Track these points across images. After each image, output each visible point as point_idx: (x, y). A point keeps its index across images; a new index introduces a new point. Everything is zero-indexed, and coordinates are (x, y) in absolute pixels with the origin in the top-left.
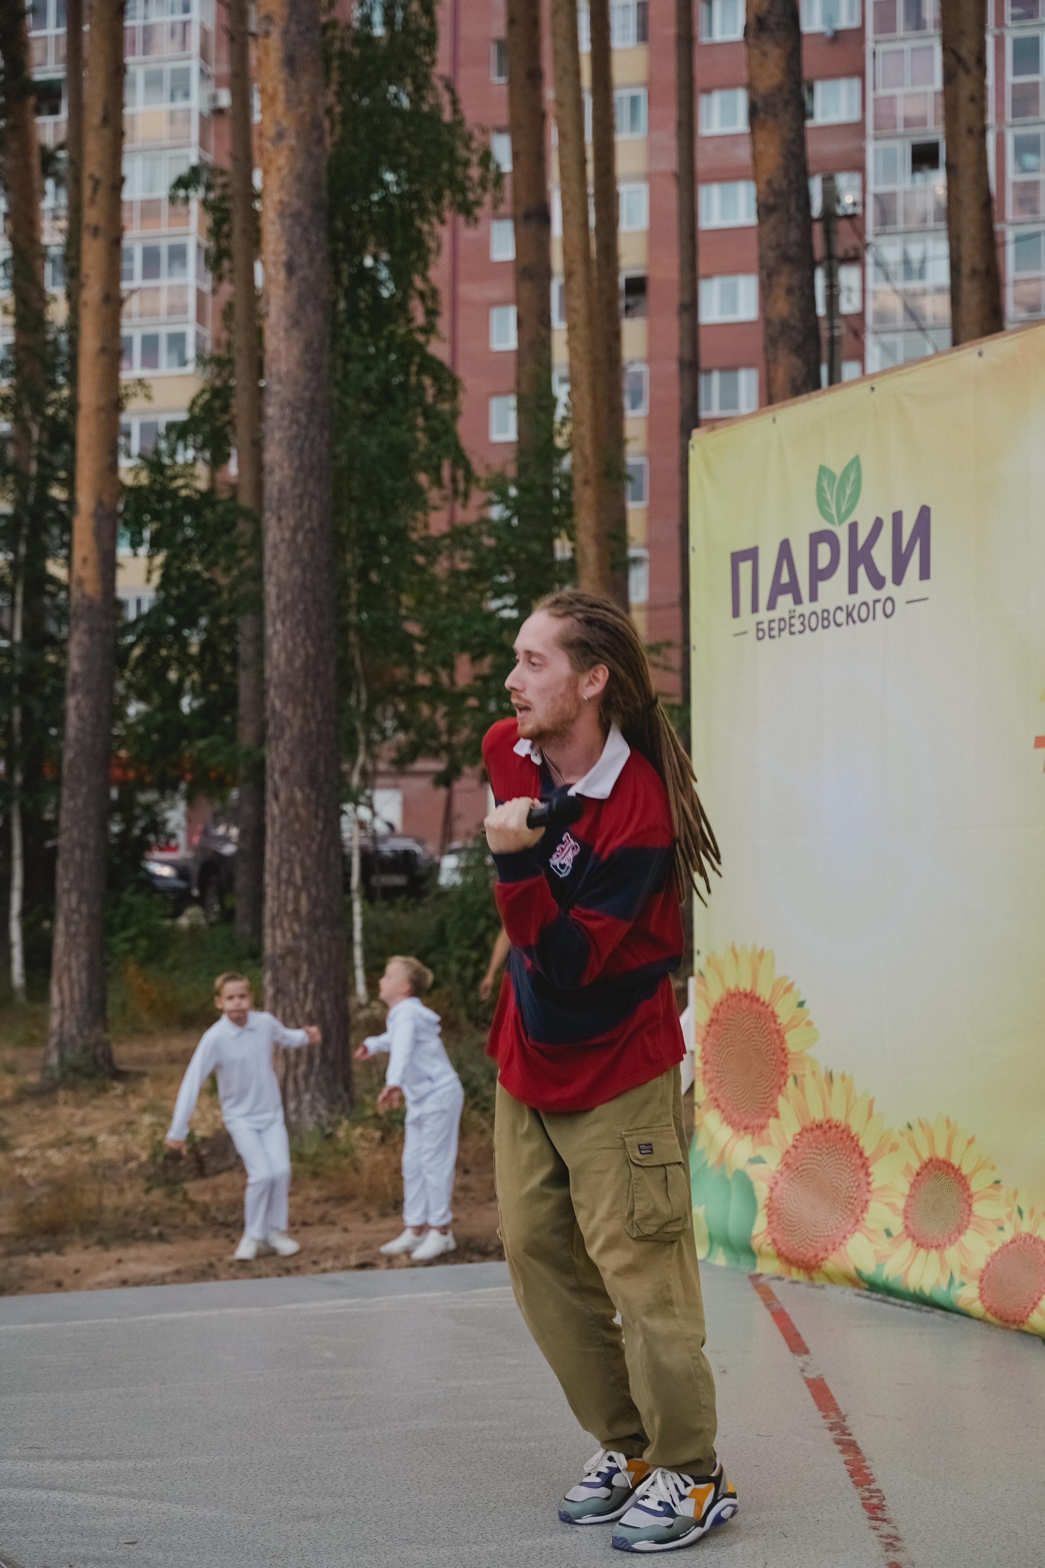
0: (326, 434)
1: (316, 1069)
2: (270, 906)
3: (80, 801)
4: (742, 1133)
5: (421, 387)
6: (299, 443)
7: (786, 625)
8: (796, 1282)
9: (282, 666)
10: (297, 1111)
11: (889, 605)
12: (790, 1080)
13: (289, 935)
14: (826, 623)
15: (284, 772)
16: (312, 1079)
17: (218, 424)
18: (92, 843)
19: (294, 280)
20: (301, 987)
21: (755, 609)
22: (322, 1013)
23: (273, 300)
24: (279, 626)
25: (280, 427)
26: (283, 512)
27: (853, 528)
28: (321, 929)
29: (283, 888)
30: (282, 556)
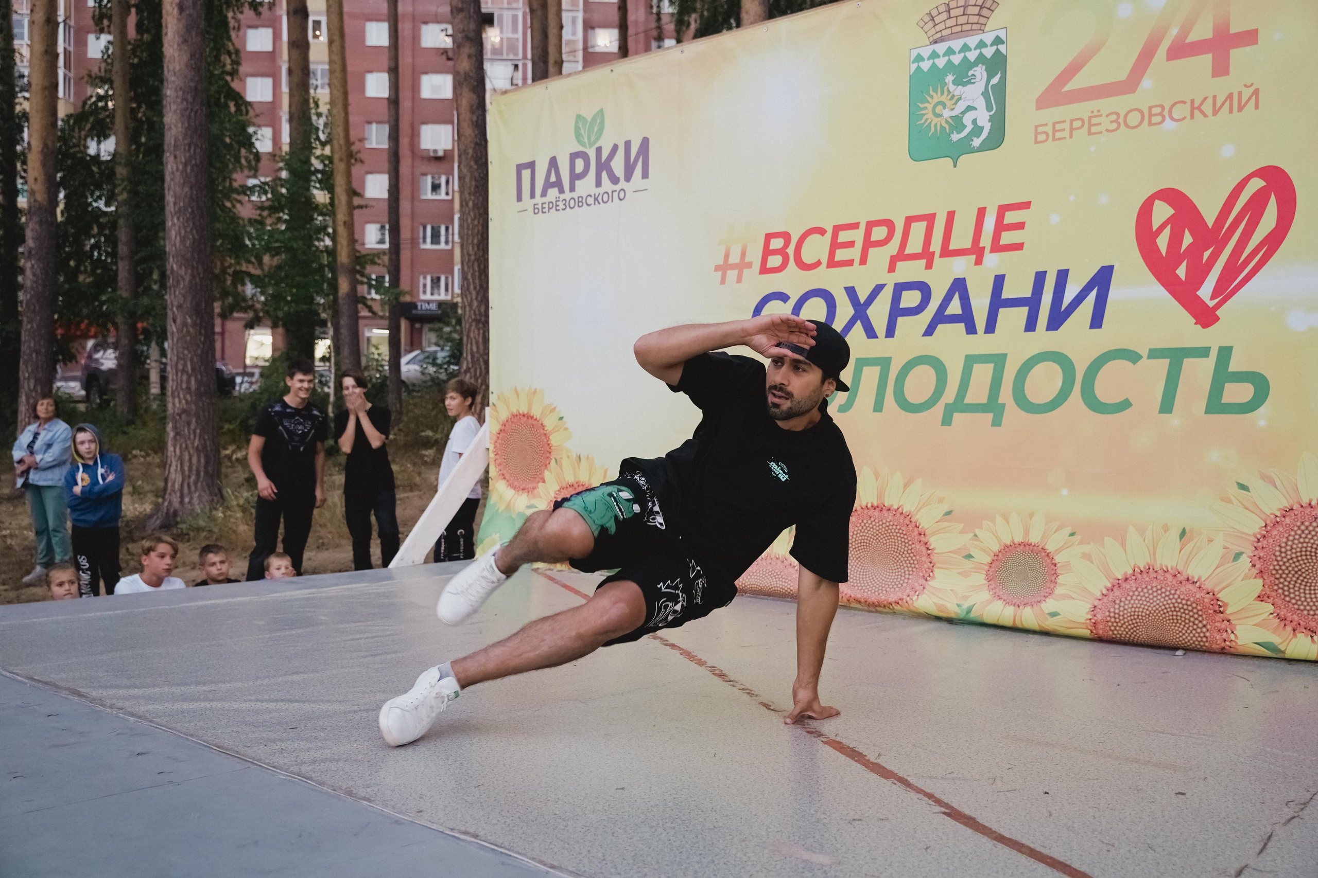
0: (204, 109)
1: (201, 479)
2: (171, 385)
3: (35, 326)
4: (521, 492)
5: (227, 106)
6: (187, 113)
7: (553, 206)
8: (562, 571)
9: (178, 245)
10: (190, 502)
11: (622, 194)
12: (553, 462)
13: (184, 401)
14: (580, 204)
15: (180, 307)
16: (199, 484)
17: (101, 116)
18: (43, 350)
19: (184, 14)
20: (191, 432)
21: (533, 196)
22: (205, 447)
23: (169, 26)
24: (176, 221)
25: (174, 102)
26: (178, 153)
27: (599, 150)
28: (204, 398)
29: (179, 374)
30: (177, 180)
